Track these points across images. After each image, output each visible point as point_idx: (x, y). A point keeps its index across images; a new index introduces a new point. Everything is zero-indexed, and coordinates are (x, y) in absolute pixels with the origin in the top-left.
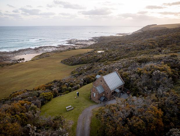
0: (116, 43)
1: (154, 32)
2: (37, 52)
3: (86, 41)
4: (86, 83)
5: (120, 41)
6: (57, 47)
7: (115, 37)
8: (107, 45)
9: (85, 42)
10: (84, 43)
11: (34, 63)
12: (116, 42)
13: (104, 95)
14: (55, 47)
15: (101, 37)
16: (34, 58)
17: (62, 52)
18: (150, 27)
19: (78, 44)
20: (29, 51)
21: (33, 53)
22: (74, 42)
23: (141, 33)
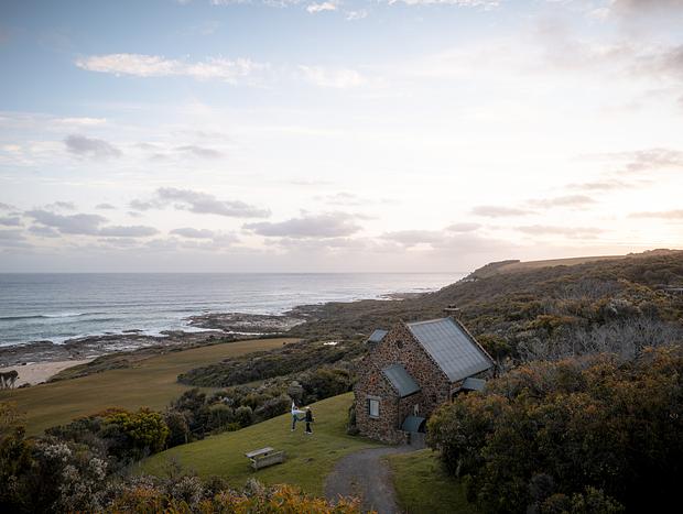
0: (391, 317)
1: (519, 279)
2: (76, 356)
3: (272, 317)
4: (314, 397)
5: (403, 312)
6: (158, 339)
7: (382, 303)
8: (358, 324)
9: (269, 322)
10: (267, 324)
11: (59, 388)
12: (390, 313)
13: (416, 408)
14: (150, 338)
15: (330, 304)
16: (60, 374)
17: (180, 350)
18: (500, 269)
19: (243, 329)
20: (42, 354)
21: (59, 360)
22: (228, 321)
23: (473, 285)
